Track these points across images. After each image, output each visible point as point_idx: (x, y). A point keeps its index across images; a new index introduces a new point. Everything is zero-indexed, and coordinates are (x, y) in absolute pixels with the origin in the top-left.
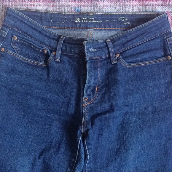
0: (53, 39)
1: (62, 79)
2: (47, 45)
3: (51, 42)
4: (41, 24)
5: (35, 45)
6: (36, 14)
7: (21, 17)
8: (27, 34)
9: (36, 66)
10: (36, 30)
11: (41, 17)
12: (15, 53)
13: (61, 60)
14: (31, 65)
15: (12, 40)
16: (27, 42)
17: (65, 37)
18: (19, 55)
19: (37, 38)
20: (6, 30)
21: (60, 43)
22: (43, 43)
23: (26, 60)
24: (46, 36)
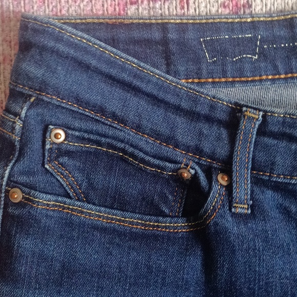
0: (209, 119)
1: (266, 283)
2: (187, 149)
3: (201, 133)
4: (168, 72)
5: (141, 155)
6: (146, 35)
7: (70, 44)
8: (102, 111)
9: (156, 237)
10: (136, 90)
11: (165, 42)
12: (68, 201)
13: (252, 207)
14: (134, 236)
15: (48, 147)
16: (110, 146)
17: (265, 112)
18: (82, 207)
19: (144, 122)
20: (18, 109)
21: (246, 140)
22: (169, 140)
23: (112, 219)
24: (178, 109)
